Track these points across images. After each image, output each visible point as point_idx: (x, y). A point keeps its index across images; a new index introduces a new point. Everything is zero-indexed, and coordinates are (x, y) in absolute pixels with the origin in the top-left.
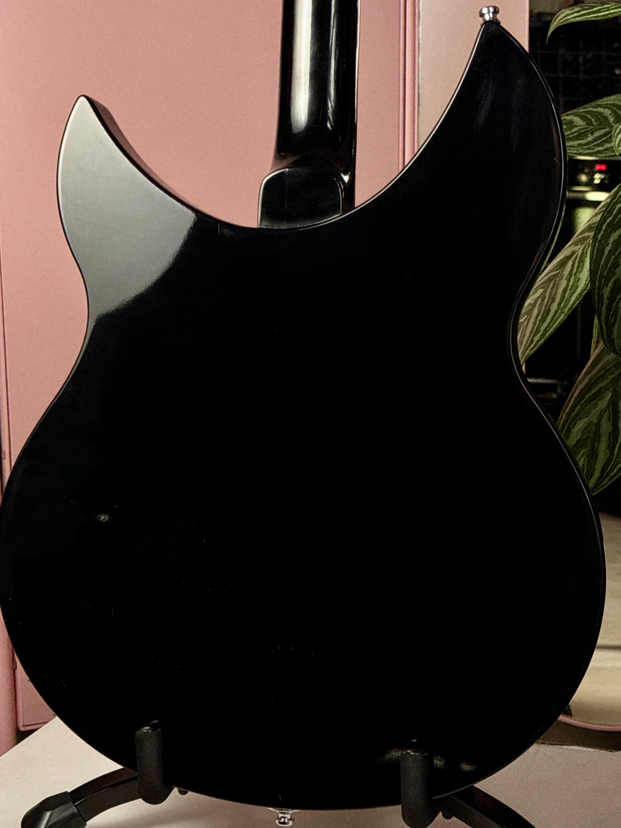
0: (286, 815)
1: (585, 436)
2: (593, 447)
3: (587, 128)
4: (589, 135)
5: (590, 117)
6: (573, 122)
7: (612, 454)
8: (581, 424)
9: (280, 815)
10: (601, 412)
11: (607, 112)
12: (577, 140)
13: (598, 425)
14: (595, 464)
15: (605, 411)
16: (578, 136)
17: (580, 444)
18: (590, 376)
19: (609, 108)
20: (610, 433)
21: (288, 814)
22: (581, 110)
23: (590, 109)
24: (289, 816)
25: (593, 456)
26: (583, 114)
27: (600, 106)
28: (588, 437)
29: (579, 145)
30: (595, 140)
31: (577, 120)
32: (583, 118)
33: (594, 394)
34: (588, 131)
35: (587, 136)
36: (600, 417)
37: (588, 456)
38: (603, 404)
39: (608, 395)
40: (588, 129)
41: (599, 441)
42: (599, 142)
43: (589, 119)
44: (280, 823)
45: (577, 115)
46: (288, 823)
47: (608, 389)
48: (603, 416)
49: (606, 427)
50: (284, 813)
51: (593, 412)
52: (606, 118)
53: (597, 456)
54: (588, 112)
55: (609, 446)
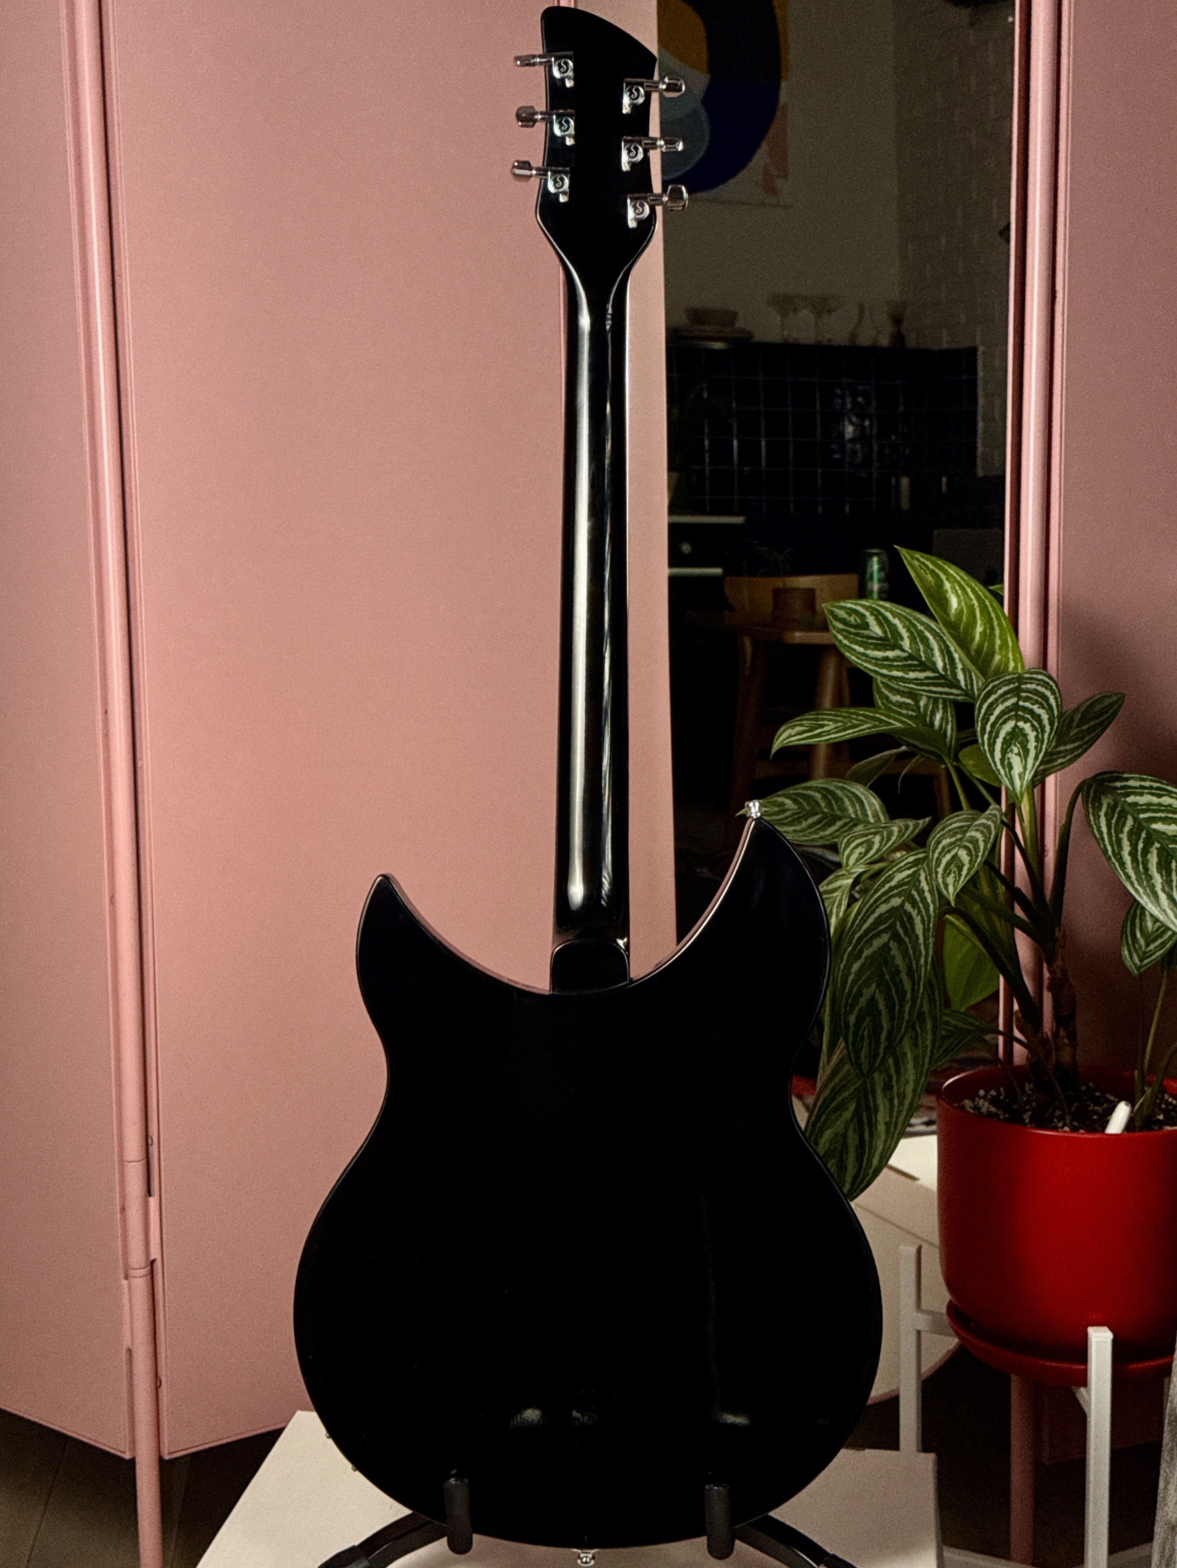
0: (588, 1555)
1: (833, 1147)
2: (841, 1157)
3: (800, 813)
4: (803, 822)
5: (801, 801)
6: (785, 805)
7: (860, 1166)
8: (828, 1134)
9: (582, 1555)
10: (846, 1123)
11: (818, 796)
12: (791, 825)
13: (844, 1136)
14: (845, 1176)
15: (851, 1122)
16: (793, 821)
17: (829, 1153)
18: (832, 1084)
19: (819, 792)
20: (857, 1145)
21: (589, 1553)
22: (791, 792)
23: (800, 791)
24: (590, 1556)
25: (842, 1166)
26: (795, 797)
27: (810, 788)
28: (836, 1148)
29: (794, 831)
30: (810, 827)
31: (788, 802)
32: (795, 801)
33: (838, 1105)
34: (801, 817)
35: (800, 823)
36: (846, 1128)
37: (837, 1167)
38: (847, 1114)
39: (853, 1106)
40: (801, 815)
41: (847, 1153)
42: (813, 829)
43: (800, 803)
44: (582, 1562)
45: (788, 797)
46: (590, 1562)
47: (852, 1099)
48: (848, 1127)
49: (853, 1139)
50: (586, 1553)
51: (839, 1122)
52: (817, 803)
53: (846, 1168)
54: (798, 795)
55: (857, 1158)
